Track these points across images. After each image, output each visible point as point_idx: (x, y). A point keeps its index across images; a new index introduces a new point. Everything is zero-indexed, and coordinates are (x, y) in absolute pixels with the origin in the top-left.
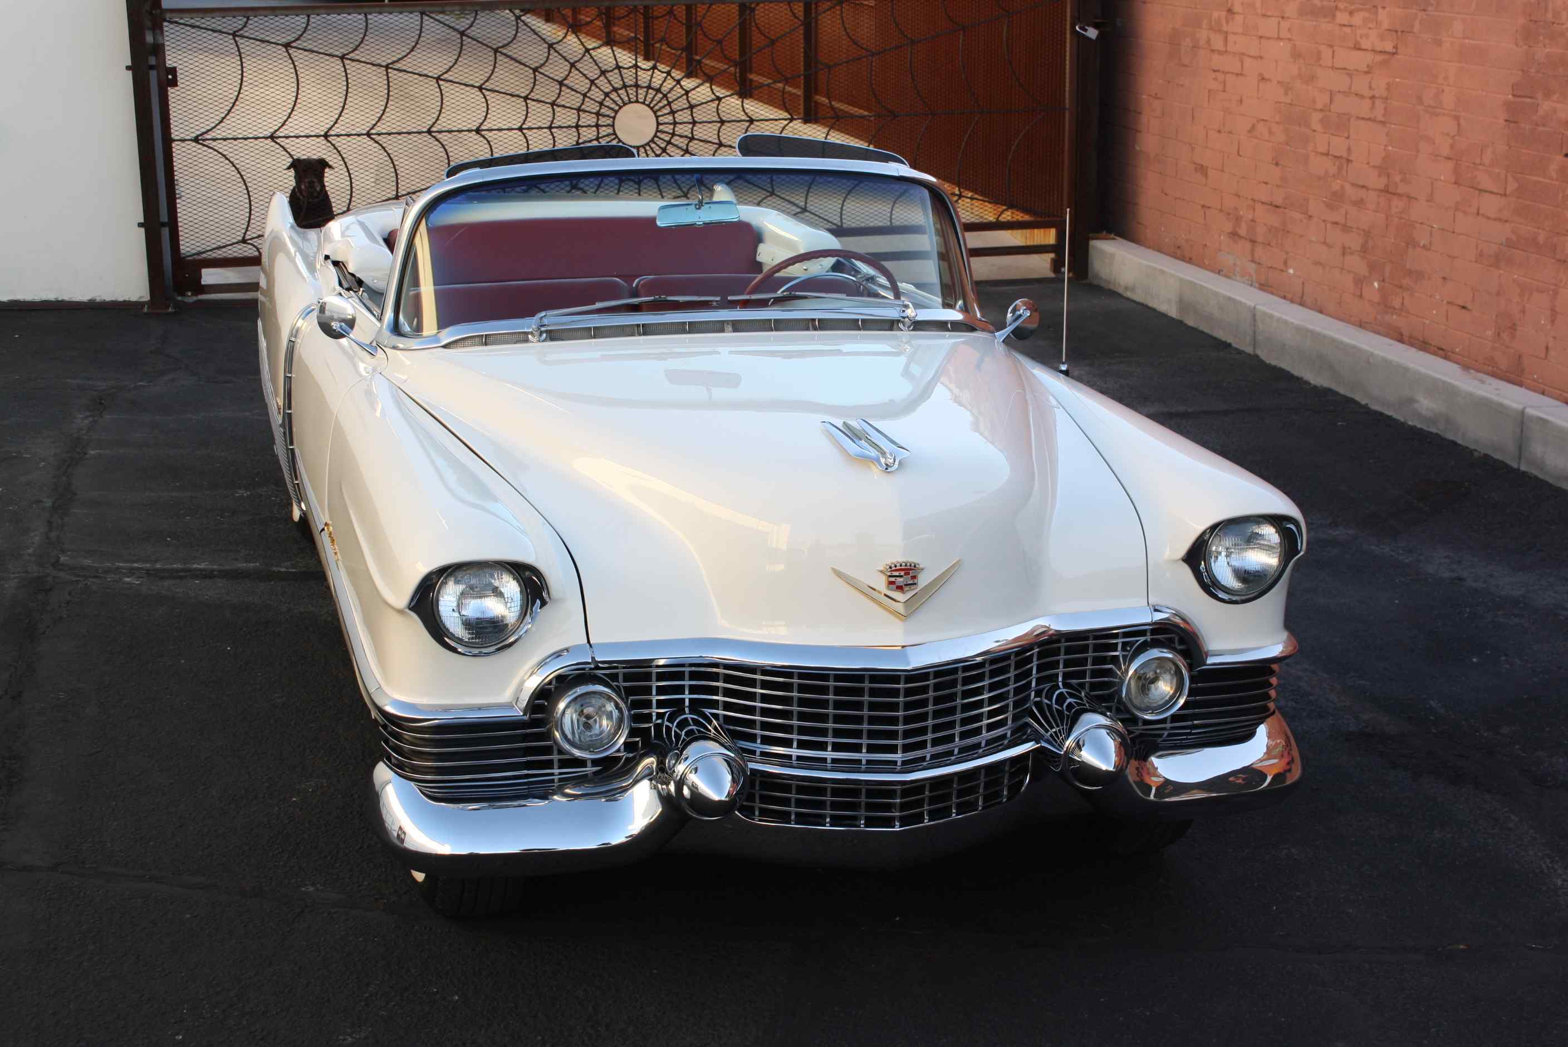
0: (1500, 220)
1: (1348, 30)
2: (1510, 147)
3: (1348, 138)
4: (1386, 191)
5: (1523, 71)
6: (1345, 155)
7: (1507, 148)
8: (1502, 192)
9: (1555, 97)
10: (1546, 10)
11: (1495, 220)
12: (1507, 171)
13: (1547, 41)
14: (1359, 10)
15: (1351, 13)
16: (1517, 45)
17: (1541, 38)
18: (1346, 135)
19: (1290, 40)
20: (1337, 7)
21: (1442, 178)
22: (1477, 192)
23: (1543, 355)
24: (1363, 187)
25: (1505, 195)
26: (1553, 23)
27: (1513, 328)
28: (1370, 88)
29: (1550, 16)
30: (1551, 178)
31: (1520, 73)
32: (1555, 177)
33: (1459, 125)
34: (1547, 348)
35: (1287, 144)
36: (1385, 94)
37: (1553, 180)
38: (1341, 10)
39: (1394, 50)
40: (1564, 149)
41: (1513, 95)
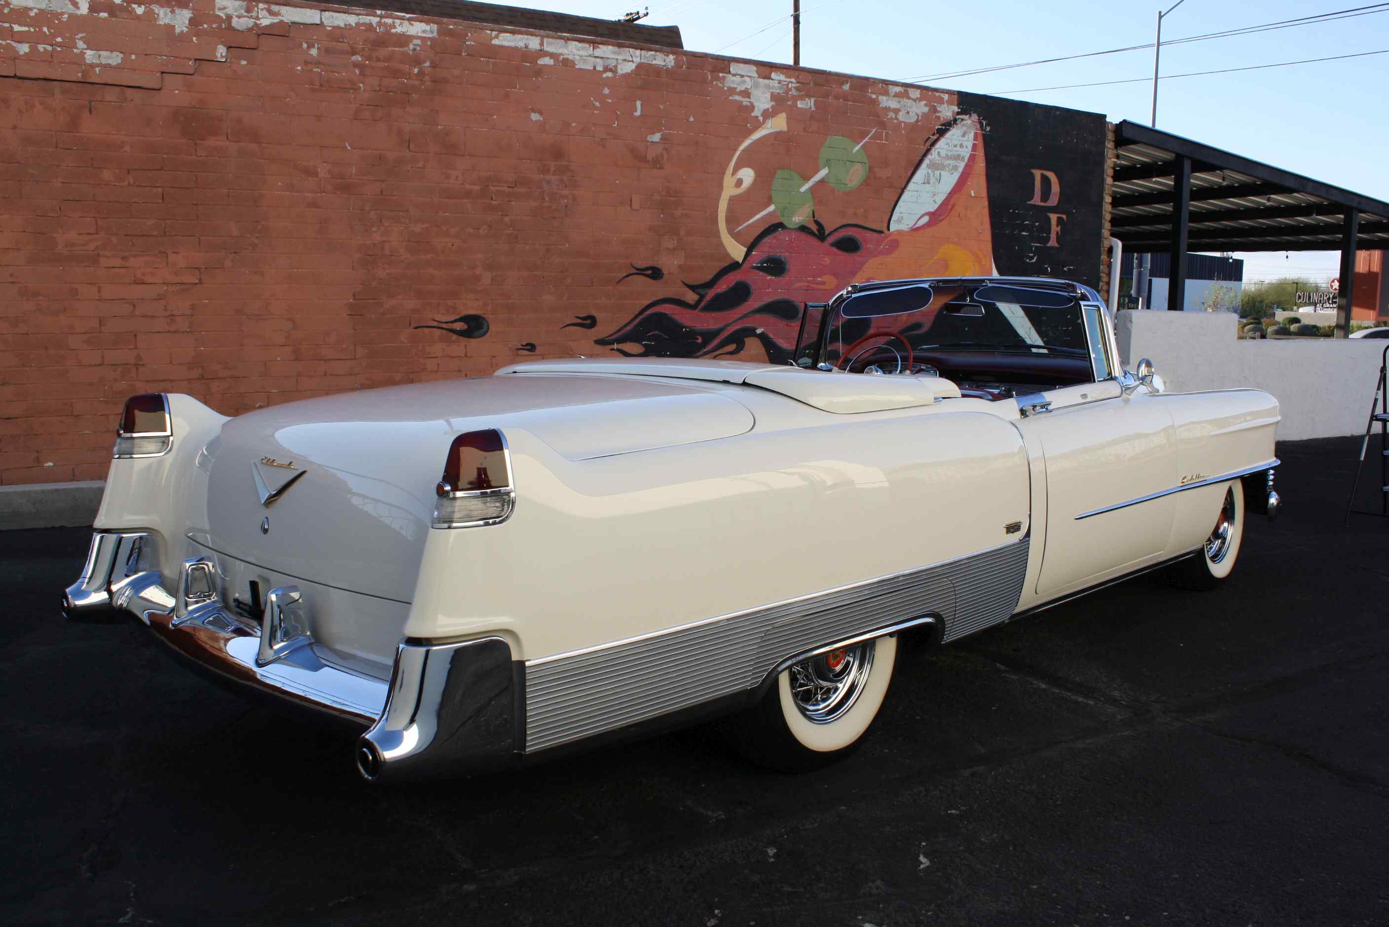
0: (350, 375)
1: (123, 270)
2: (356, 330)
3: (136, 348)
4: (202, 377)
5: (363, 285)
6: (132, 361)
7: (353, 330)
9: (400, 297)
10: (383, 249)
11: (346, 375)
12: (355, 345)
13: (386, 266)
14: (136, 256)
15: (123, 258)
16: (353, 269)
17: (380, 264)
18: (132, 346)
19: (13, 282)
20: (99, 255)
21: (279, 359)
22: (323, 362)
24: (163, 381)
25: (355, 359)
26: (391, 256)
28: (166, 310)
29: (387, 252)
30: (403, 343)
31: (361, 286)
32: (406, 341)
33: (294, 322)
35: (24, 366)
36: (189, 312)
37: (405, 343)
38: (104, 256)
39: (197, 281)
40: (414, 325)
41: (355, 299)
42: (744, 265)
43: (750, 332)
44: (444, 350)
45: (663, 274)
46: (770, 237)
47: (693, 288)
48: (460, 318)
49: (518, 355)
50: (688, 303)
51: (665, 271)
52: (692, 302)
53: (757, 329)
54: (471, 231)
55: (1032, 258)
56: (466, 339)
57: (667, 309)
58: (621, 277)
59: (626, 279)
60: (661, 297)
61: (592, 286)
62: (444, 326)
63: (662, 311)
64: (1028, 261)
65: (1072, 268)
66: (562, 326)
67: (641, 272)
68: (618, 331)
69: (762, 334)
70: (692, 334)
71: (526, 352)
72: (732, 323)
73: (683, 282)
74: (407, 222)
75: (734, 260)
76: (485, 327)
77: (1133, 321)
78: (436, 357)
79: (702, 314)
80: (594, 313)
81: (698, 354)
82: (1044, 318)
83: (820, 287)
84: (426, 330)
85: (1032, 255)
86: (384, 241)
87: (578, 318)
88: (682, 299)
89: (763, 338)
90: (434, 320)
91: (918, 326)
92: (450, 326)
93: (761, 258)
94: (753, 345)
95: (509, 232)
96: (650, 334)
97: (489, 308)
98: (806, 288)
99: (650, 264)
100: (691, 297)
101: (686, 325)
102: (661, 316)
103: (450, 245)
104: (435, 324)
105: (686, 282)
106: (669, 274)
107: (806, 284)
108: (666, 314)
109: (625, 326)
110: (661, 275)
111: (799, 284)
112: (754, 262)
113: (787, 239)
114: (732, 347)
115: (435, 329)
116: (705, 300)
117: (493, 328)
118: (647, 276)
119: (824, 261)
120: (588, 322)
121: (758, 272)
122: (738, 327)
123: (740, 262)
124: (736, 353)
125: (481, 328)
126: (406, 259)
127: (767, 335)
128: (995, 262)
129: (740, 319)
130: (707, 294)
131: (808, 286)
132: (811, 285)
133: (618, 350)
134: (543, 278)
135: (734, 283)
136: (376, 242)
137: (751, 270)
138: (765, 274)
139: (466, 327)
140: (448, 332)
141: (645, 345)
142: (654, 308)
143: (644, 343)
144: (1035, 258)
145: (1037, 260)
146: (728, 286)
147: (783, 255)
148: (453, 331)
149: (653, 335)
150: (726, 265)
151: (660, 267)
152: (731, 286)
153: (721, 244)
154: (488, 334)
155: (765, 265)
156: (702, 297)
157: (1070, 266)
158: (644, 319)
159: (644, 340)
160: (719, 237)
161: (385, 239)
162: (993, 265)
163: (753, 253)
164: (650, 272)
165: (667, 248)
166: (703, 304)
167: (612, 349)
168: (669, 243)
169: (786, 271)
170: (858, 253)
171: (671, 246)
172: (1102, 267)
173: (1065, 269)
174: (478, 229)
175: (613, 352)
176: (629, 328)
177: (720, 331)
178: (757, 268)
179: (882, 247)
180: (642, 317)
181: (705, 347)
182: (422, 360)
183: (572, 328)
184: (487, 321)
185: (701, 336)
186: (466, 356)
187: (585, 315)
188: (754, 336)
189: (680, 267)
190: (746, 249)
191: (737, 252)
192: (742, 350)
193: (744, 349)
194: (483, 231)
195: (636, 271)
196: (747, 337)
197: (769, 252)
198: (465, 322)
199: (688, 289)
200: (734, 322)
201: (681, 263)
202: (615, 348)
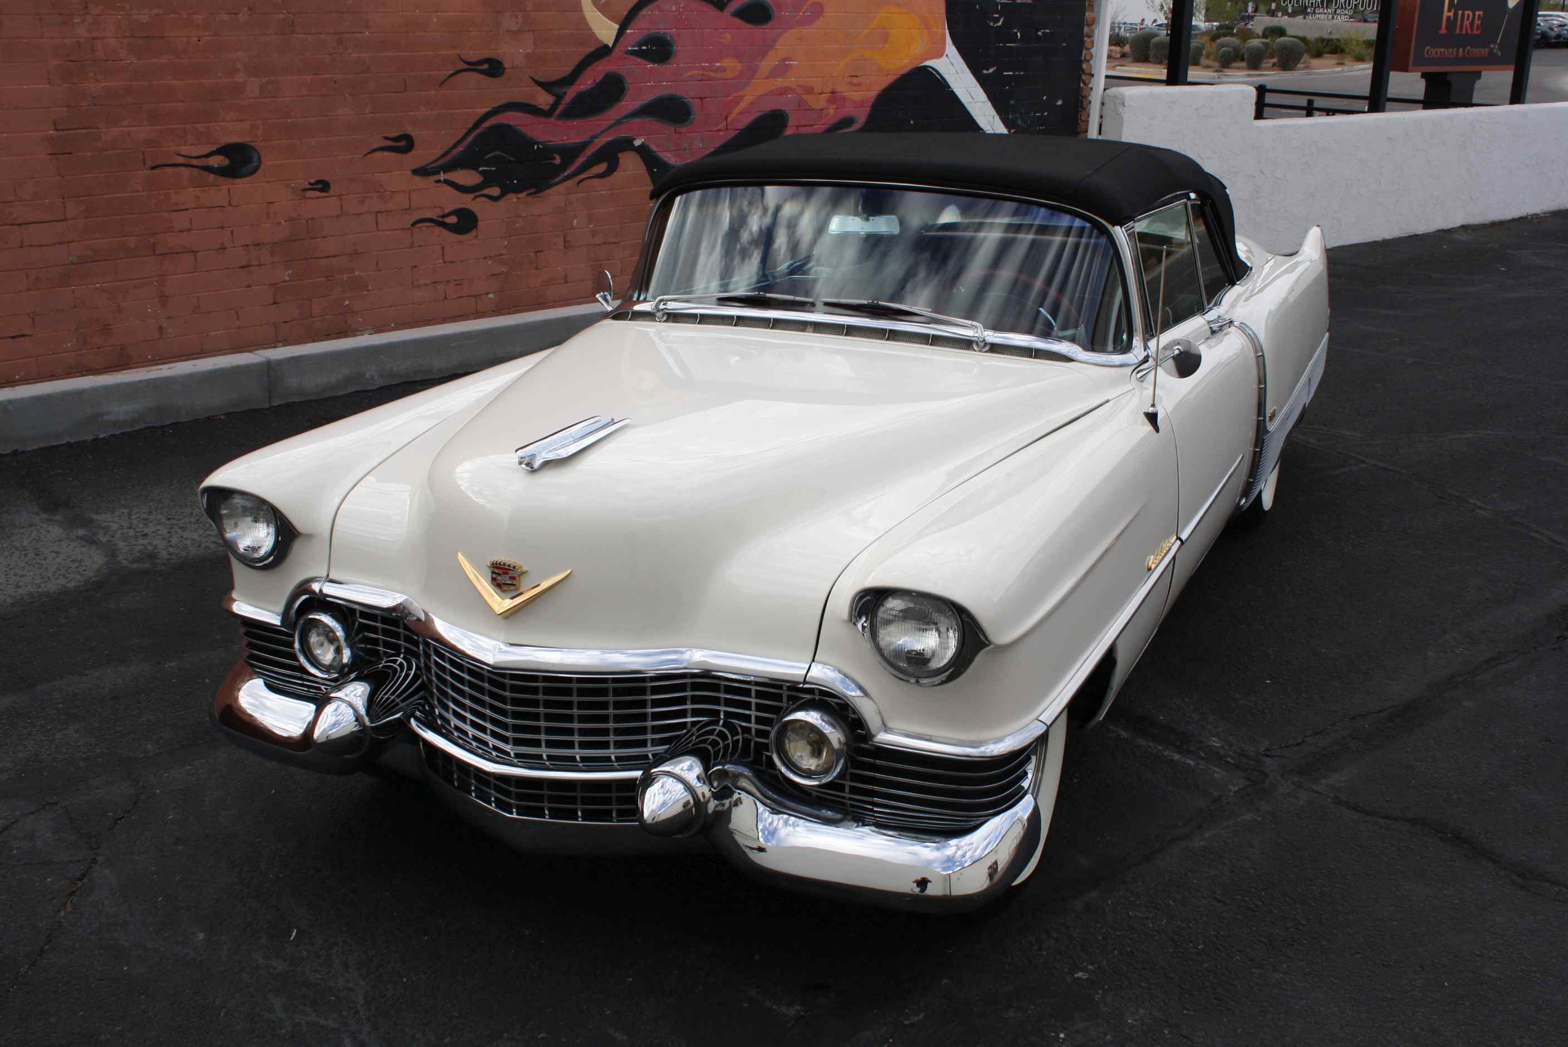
2: (62, 177)
5: (67, 107)
7: (59, 177)
8: (64, 218)
9: (126, 122)
10: (93, 50)
11: (54, 245)
12: (63, 198)
13: (101, 77)
16: (50, 83)
17: (91, 74)
22: (17, 227)
23: (157, 335)
25: (66, 219)
26: (107, 60)
27: (106, 329)
29: (100, 54)
30: (136, 190)
31: (65, 109)
32: (140, 189)
34: (161, 328)
37: (139, 191)
40: (149, 164)
41: (56, 130)
42: (616, 49)
43: (625, 144)
44: (197, 197)
45: (504, 69)
46: (650, 7)
47: (546, 86)
48: (218, 149)
49: (305, 197)
50: (540, 109)
51: (507, 65)
52: (547, 108)
53: (635, 139)
54: (226, 17)
55: (997, 20)
56: (230, 180)
57: (514, 119)
58: (445, 78)
59: (452, 78)
60: (504, 102)
61: (405, 91)
62: (195, 162)
63: (505, 122)
64: (992, 24)
65: (1048, 31)
66: (365, 152)
67: (473, 66)
68: (446, 154)
69: (642, 146)
70: (548, 151)
71: (318, 194)
72: (599, 134)
73: (531, 77)
74: (128, 7)
75: (601, 42)
76: (255, 159)
77: (1126, 104)
78: (187, 209)
79: (560, 123)
80: (410, 130)
81: (557, 180)
82: (1012, 102)
83: (719, 75)
84: (170, 170)
85: (997, 16)
86: (93, 39)
87: (386, 138)
88: (532, 103)
89: (644, 152)
90: (179, 155)
91: (848, 122)
92: (203, 162)
93: (638, 40)
94: (630, 165)
95: (281, 16)
96: (489, 156)
97: (260, 132)
98: (699, 78)
99: (486, 54)
100: (544, 99)
101: (539, 140)
102: (503, 132)
103: (197, 39)
104: (181, 160)
105: (536, 78)
106: (513, 68)
107: (701, 72)
108: (510, 126)
109: (455, 146)
110: (501, 70)
111: (691, 73)
112: (627, 46)
113: (674, 9)
114: (602, 167)
115: (182, 169)
116: (563, 102)
117: (268, 162)
118: (481, 72)
119: (725, 38)
120: (403, 143)
121: (633, 58)
122: (610, 139)
123: (611, 45)
124: (609, 175)
125: (248, 161)
126: (130, 64)
127: (648, 147)
128: (948, 29)
129: (610, 127)
130: (565, 93)
131: (702, 75)
132: (706, 73)
133: (447, 182)
134: (335, 83)
135: (601, 77)
136: (81, 40)
137: (626, 56)
138: (644, 62)
139: (227, 162)
140: (201, 172)
141: (481, 172)
142: (494, 118)
143: (481, 169)
144: (1002, 20)
145: (1003, 23)
146: (595, 81)
147: (670, 32)
148: (208, 169)
149: (494, 157)
150: (592, 50)
151: (500, 59)
152: (598, 81)
153: (583, 20)
154: (260, 172)
155: (645, 48)
156: (559, 98)
157: (1045, 29)
158: (480, 135)
159: (482, 166)
160: (581, 11)
161: (95, 34)
162: (947, 31)
163: (628, 31)
164: (486, 66)
165: (507, 31)
166: (560, 109)
167: (438, 181)
168: (510, 22)
169: (672, 57)
170: (770, 25)
171: (515, 28)
172: (1086, 29)
173: (1040, 33)
174: (236, 14)
175: (439, 184)
176: (460, 149)
177: (584, 146)
178: (633, 53)
179: (801, 14)
180: (478, 131)
181: (565, 170)
182: (166, 215)
183: (378, 154)
184: (256, 150)
185: (559, 155)
186: (230, 204)
187: (397, 134)
188: (630, 150)
189: (527, 56)
190: (617, 26)
191: (606, 30)
192: (615, 170)
193: (618, 170)
194: (243, 17)
195: (466, 67)
196: (620, 152)
197: (648, 29)
198: (227, 156)
199: (539, 88)
200: (603, 132)
201: (530, 51)
202: (442, 179)
